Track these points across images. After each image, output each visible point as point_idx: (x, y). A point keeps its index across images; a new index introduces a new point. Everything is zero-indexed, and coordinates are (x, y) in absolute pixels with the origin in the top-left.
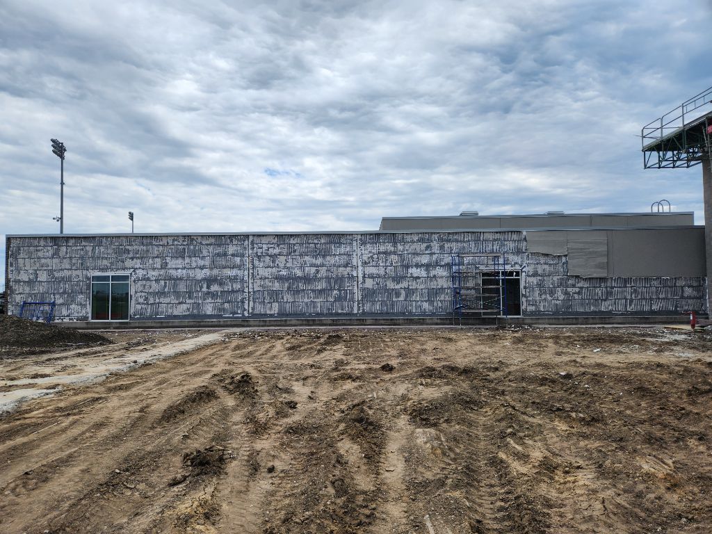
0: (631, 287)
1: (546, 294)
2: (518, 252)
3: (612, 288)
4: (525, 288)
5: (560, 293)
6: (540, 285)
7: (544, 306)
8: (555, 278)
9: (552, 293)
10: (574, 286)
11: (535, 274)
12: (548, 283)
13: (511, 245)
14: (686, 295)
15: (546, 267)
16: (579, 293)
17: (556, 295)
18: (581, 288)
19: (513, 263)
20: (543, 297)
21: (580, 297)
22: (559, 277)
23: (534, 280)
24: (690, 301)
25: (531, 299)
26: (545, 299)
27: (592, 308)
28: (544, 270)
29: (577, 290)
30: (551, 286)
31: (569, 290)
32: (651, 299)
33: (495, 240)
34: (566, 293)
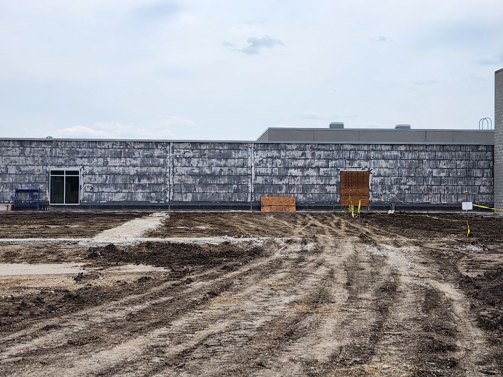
0: (445, 185)
1: (385, 189)
2: (368, 159)
3: (432, 185)
4: (372, 185)
5: (395, 189)
6: (382, 183)
7: (384, 198)
8: (393, 178)
9: (390, 189)
10: (405, 184)
11: (379, 175)
12: (388, 182)
13: (362, 153)
14: (481, 191)
15: (387, 170)
16: (408, 189)
17: (392, 191)
18: (411, 186)
19: (363, 167)
20: (384, 191)
21: (410, 192)
22: (395, 178)
23: (378, 180)
24: (484, 196)
25: (375, 193)
26: (385, 193)
27: (417, 200)
28: (385, 172)
29: (408, 187)
30: (390, 184)
31: (402, 187)
32: (458, 194)
33: (351, 150)
34: (400, 189)
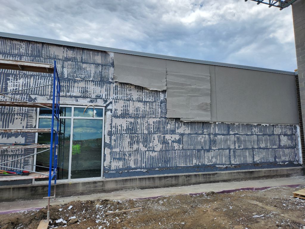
0: (235, 134)
1: (138, 142)
2: (102, 81)
3: (216, 135)
4: (110, 134)
5: (156, 142)
6: (131, 130)
7: (136, 162)
8: (151, 121)
9: (146, 141)
10: (173, 132)
11: (125, 115)
12: (143, 127)
13: (92, 70)
14: (283, 143)
15: (140, 105)
16: (179, 142)
17: (151, 145)
18: (182, 135)
19: (94, 96)
20: (135, 147)
21: (181, 146)
22: (155, 120)
23: (123, 123)
24: (287, 151)
25: (117, 150)
26: (137, 150)
27: (194, 161)
28: (137, 109)
29: (177, 137)
30: (146, 132)
31: (168, 137)
32: (253, 148)
33: (67, 59)
34: (164, 142)
